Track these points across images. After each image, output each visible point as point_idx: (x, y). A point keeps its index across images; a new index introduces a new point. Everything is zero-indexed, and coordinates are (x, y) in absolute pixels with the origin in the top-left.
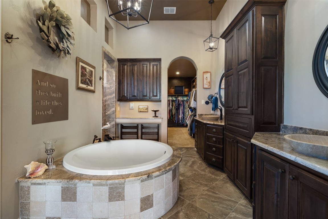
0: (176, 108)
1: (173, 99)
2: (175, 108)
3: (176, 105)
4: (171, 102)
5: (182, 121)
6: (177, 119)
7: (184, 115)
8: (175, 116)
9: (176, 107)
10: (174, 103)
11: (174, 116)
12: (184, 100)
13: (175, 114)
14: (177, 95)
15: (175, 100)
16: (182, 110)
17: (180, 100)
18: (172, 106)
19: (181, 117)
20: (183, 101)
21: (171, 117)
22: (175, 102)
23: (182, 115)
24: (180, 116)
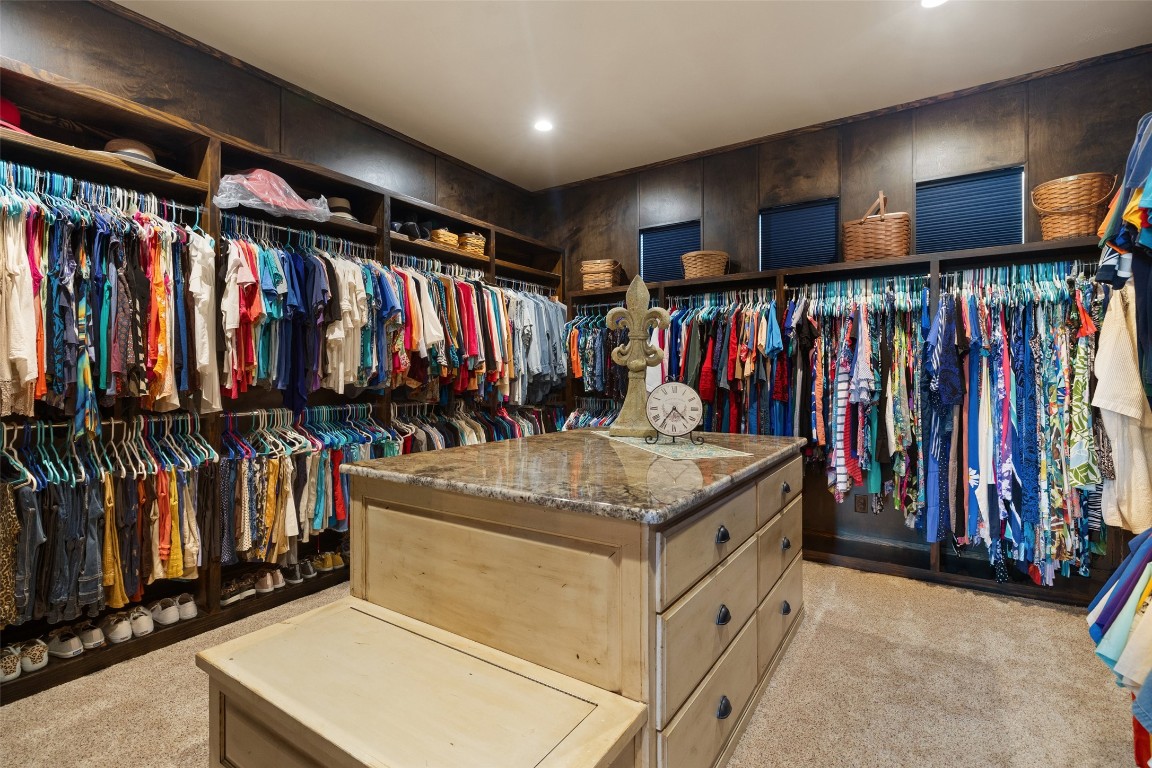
0: (925, 387)
1: (891, 300)
2: (910, 387)
3: (926, 354)
4: (864, 329)
5: (998, 530)
6: (934, 499)
7: (1027, 463)
8: (912, 468)
9: (927, 375)
10: (900, 338)
11: (902, 468)
12: (1031, 306)
13: (912, 451)
14: (934, 258)
15: (916, 313)
16: (1001, 408)
17: (975, 309)
18: (883, 363)
19: (993, 491)
20: (1019, 317)
21: (865, 474)
22: (910, 333)
23: (1008, 466)
24: (980, 480)
